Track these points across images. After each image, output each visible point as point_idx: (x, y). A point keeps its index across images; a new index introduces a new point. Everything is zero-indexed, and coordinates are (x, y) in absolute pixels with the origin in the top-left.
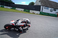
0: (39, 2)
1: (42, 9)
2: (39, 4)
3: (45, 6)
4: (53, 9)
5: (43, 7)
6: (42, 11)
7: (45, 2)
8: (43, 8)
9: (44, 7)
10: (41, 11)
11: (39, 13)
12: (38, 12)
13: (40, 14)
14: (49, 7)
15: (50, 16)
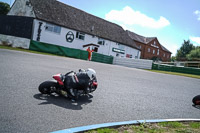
0: (27, 4)
1: (39, 31)
2: (29, 12)
3: (47, 22)
4: (75, 33)
5: (41, 24)
6: (38, 39)
7: (48, 7)
8: (43, 28)
9: (44, 24)
10: (35, 39)
11: (28, 44)
12: (23, 40)
13: (30, 49)
14: (61, 26)
15: (67, 56)
